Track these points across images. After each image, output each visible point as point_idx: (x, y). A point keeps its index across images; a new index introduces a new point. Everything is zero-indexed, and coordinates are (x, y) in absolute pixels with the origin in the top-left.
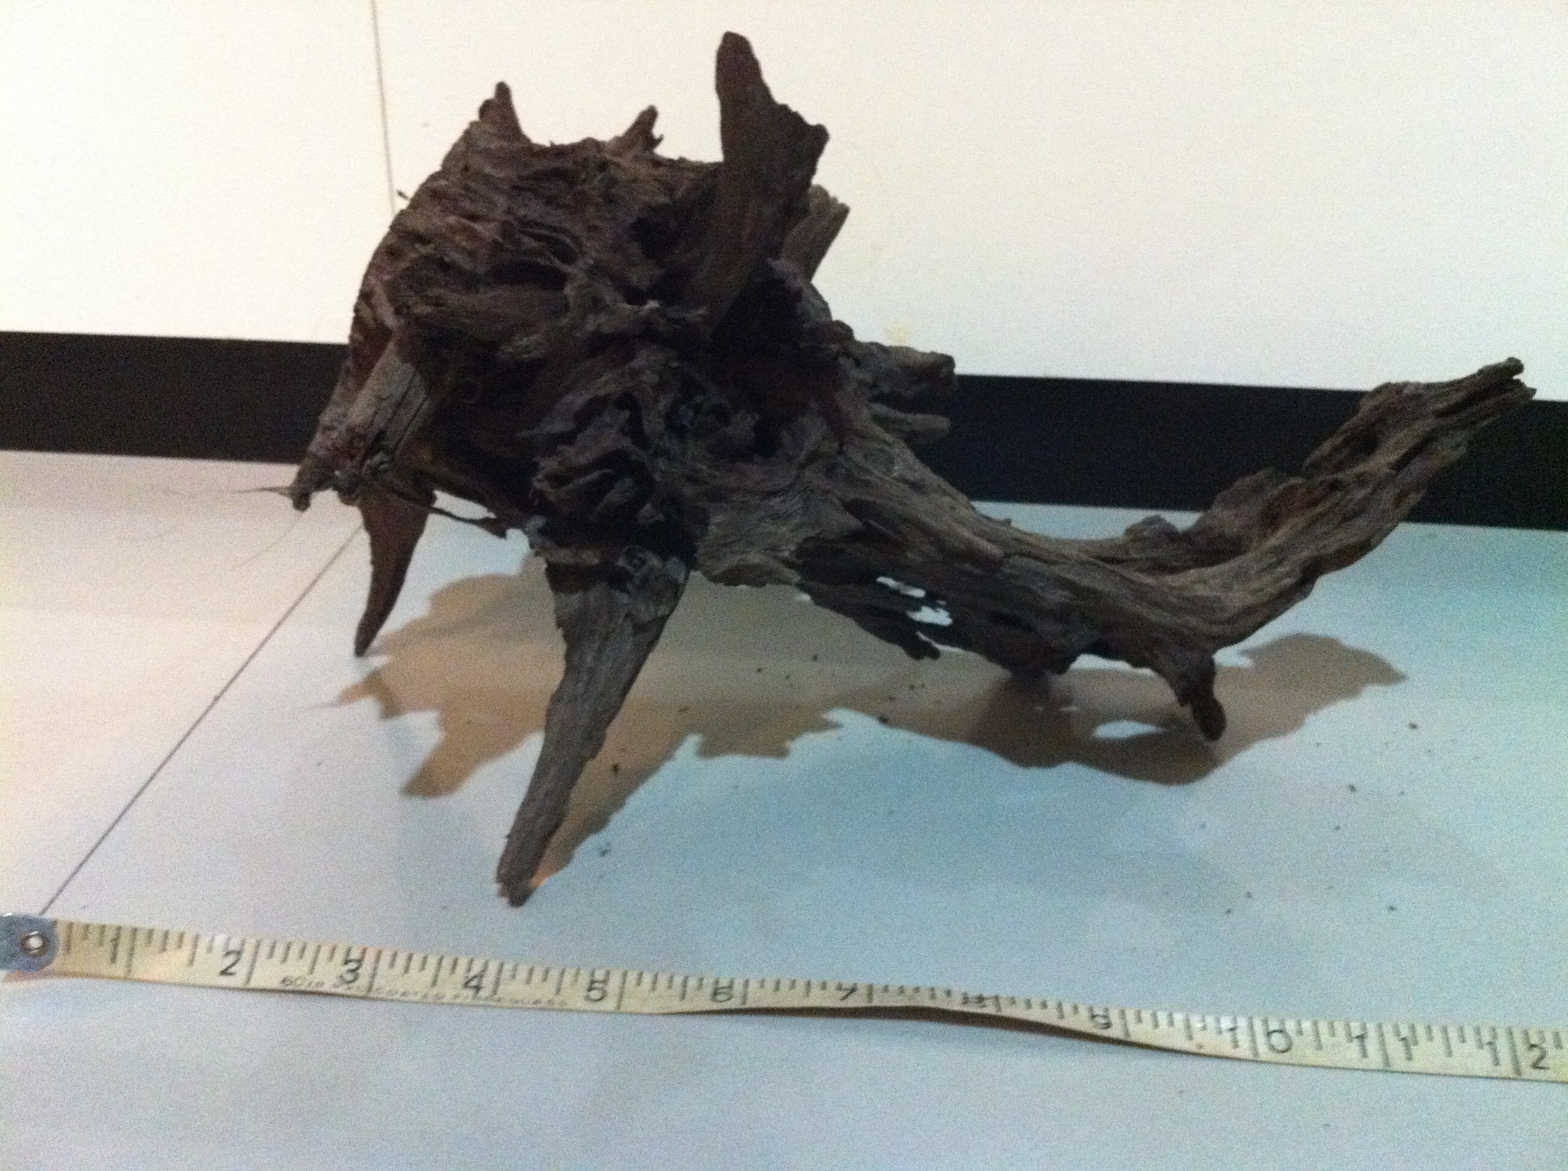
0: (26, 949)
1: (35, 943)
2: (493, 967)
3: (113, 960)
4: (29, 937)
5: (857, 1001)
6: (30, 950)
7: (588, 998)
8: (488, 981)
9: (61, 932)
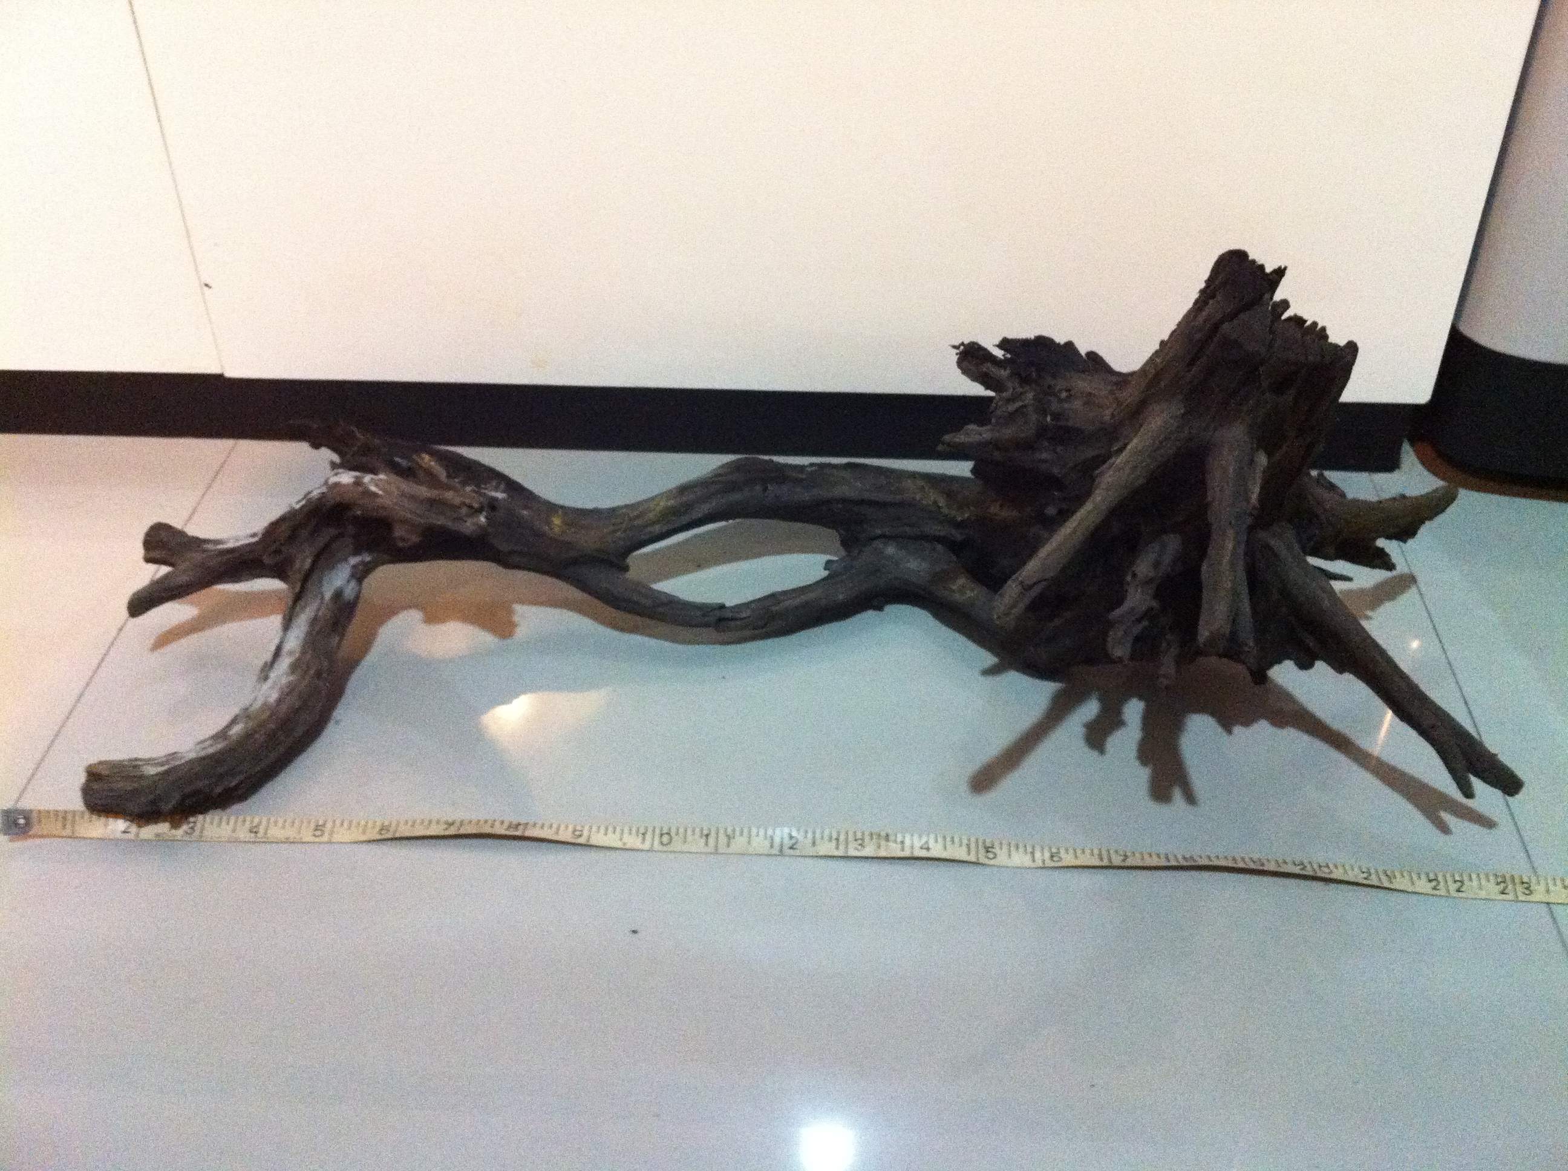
0: (17, 825)
1: (22, 821)
2: (264, 822)
3: (64, 826)
4: (19, 818)
5: (452, 831)
6: (19, 824)
7: (315, 835)
8: (261, 830)
9: (34, 815)
